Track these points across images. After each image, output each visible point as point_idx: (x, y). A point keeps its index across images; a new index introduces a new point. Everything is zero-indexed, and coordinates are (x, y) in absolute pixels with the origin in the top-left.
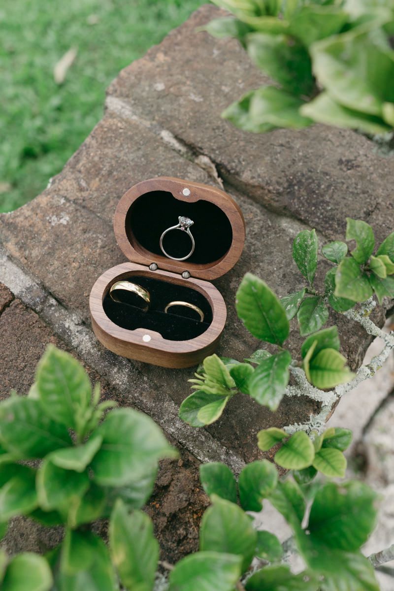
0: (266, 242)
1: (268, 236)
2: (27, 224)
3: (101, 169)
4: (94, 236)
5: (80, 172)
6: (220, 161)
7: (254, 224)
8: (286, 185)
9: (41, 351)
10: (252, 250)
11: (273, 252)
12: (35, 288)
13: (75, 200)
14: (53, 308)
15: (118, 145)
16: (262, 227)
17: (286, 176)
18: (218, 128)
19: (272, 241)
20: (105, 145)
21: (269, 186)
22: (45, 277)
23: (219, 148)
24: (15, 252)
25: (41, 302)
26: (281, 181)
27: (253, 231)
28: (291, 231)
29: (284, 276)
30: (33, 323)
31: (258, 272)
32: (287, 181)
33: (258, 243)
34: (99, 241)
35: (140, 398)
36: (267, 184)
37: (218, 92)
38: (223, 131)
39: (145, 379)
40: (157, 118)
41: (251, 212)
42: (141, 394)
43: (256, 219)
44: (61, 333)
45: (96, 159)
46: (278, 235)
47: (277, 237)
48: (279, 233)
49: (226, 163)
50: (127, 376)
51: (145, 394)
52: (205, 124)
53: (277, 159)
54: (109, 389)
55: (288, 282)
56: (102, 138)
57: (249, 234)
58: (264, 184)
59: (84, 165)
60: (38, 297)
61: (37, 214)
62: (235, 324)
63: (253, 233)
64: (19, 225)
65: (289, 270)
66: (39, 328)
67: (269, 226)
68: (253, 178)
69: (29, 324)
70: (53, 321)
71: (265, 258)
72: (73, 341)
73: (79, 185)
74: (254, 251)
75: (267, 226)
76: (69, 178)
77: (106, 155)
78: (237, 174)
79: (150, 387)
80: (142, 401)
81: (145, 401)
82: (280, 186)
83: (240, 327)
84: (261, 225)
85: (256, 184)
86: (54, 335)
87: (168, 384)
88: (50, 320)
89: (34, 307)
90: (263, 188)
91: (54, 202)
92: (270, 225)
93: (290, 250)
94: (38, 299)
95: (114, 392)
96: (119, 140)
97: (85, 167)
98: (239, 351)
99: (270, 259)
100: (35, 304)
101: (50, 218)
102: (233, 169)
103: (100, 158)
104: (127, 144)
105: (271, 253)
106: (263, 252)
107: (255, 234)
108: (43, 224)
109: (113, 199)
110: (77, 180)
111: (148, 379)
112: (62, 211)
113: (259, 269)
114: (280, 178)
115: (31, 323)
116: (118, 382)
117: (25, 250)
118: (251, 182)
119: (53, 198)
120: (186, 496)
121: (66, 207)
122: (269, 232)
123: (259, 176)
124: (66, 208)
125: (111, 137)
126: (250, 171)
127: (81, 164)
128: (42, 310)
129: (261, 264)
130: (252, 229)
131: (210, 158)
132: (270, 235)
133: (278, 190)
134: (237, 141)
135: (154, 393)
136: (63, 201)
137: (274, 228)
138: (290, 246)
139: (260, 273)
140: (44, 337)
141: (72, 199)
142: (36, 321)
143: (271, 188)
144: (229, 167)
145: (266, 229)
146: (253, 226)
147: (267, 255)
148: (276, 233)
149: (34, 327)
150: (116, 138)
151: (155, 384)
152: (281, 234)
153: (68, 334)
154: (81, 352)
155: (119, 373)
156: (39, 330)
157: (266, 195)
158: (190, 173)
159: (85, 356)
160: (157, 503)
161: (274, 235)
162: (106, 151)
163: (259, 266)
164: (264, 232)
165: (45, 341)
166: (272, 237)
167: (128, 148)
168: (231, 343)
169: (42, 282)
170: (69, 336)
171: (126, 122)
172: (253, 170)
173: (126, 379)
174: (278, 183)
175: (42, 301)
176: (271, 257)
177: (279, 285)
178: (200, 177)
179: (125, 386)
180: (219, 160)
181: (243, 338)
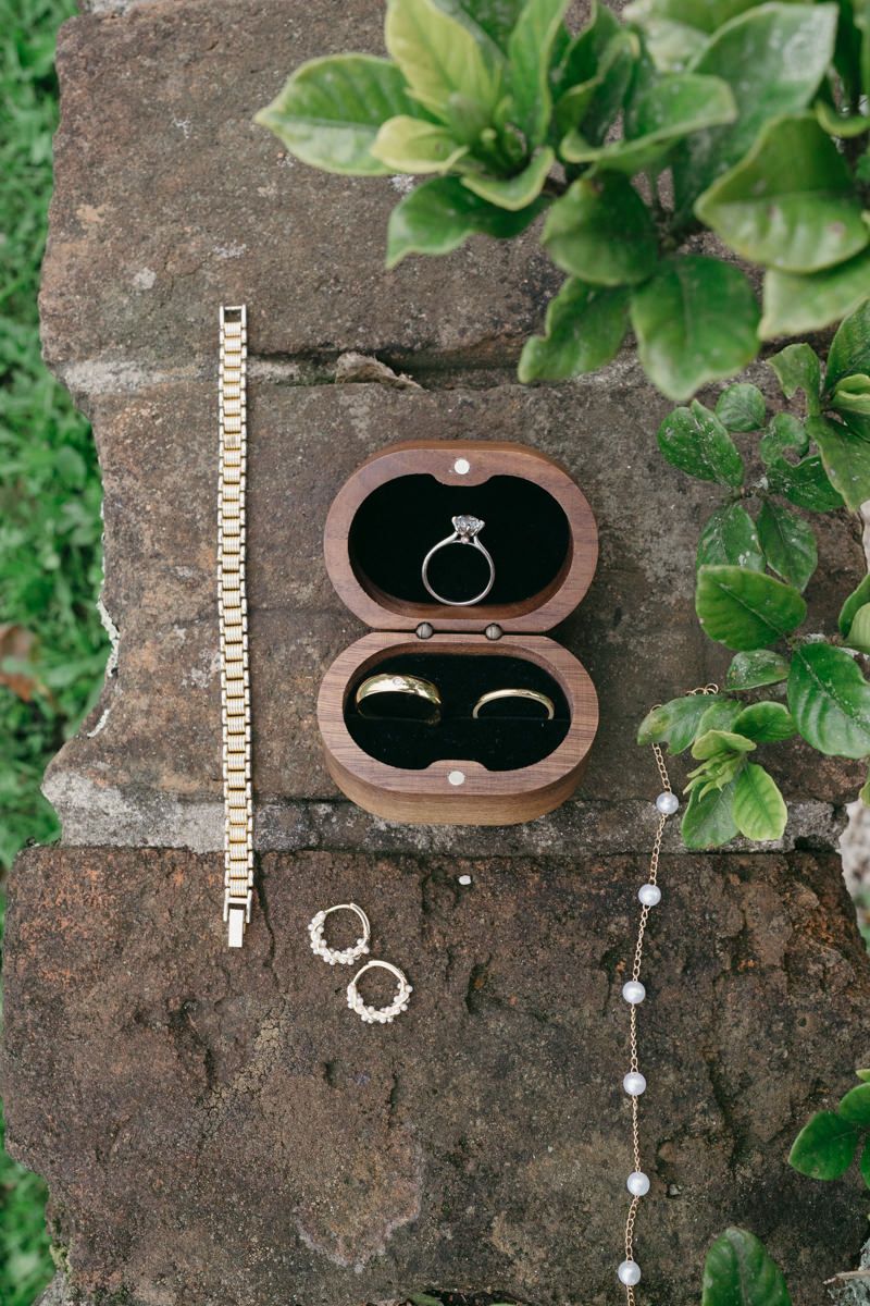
0: (577, 431)
1: (573, 419)
2: (161, 722)
3: (193, 521)
4: (293, 648)
5: (157, 555)
6: (382, 343)
7: (533, 415)
8: (528, 303)
9: (386, 900)
10: (568, 464)
11: (602, 441)
12: (277, 813)
13: (199, 613)
14: (334, 820)
15: (179, 452)
16: (551, 411)
17: (515, 285)
18: (322, 281)
19: (586, 421)
20: (158, 472)
21: (502, 327)
22: (280, 784)
23: (358, 319)
24: (186, 785)
25: (309, 826)
26: (514, 300)
27: (543, 429)
28: (600, 379)
29: (651, 467)
30: (331, 869)
31: (608, 494)
32: (524, 292)
33: (567, 443)
34: (310, 650)
35: (599, 839)
36: (496, 324)
37: (260, 207)
38: (337, 280)
39: (581, 805)
40: (196, 346)
41: (512, 397)
42: (595, 832)
43: (528, 404)
44: (384, 845)
45: (165, 510)
46: (588, 405)
47: (589, 409)
48: (586, 399)
49: (395, 340)
50: (550, 825)
51: (600, 828)
52: (293, 290)
53: (475, 265)
54: (540, 865)
55: (665, 473)
56: (137, 463)
57: (539, 440)
58: (490, 330)
59: (155, 539)
60: (297, 822)
61: (159, 691)
62: (642, 609)
63: (546, 432)
64: (148, 734)
65: (650, 452)
66: (346, 868)
67: (562, 400)
68: (463, 332)
69: (326, 877)
70: (352, 838)
71: (599, 461)
72: (416, 841)
73: (181, 580)
74: (573, 463)
75: (557, 401)
76: (151, 583)
77: (176, 489)
78: (429, 344)
79: (600, 811)
80: (605, 842)
81: (609, 838)
82: (519, 313)
83: (652, 607)
84: (546, 407)
85: (478, 339)
86: (377, 859)
87: (621, 784)
88: (349, 841)
89: (304, 845)
90: (493, 338)
91: (167, 645)
92: (560, 395)
93: (627, 416)
94: (299, 827)
95: (551, 864)
96: (172, 441)
97: (159, 540)
98: (682, 646)
99: (606, 456)
100: (302, 839)
101: (189, 678)
102: (415, 342)
103: (171, 503)
104: (194, 439)
105: (600, 445)
106: (588, 453)
107: (550, 431)
108: (189, 699)
109: (264, 560)
110: (167, 573)
111: (584, 801)
112: (198, 650)
113: (603, 488)
114: (508, 296)
115: (328, 872)
116: (543, 844)
117: (201, 768)
118: (465, 341)
119: (158, 641)
120: (781, 918)
121: (197, 637)
122: (569, 411)
123: (470, 320)
124: (199, 641)
125: (152, 447)
126: (448, 321)
127: (147, 542)
128: (320, 837)
129: (600, 477)
130: (536, 427)
131: (358, 350)
132: (576, 414)
133: (524, 321)
134: (377, 281)
135: (612, 813)
136: (181, 633)
137: (571, 398)
138: (621, 409)
139: (611, 492)
140: (369, 875)
141: (193, 615)
142: (333, 863)
143: (508, 327)
144: (406, 343)
145: (559, 409)
146: (535, 420)
147: (597, 452)
148: (581, 405)
149: (337, 875)
150: (164, 445)
151: (603, 801)
152: (589, 399)
153: (398, 839)
154: (445, 848)
155: (535, 830)
156: (350, 873)
157: (508, 345)
158: (350, 406)
159: (458, 849)
160: (747, 961)
161: (580, 411)
162: (169, 480)
163: (599, 483)
164: (562, 416)
165: (377, 879)
166: (579, 416)
167: (201, 444)
168: (660, 644)
169: (279, 796)
170: (403, 840)
171: (152, 398)
172: (451, 317)
173: (552, 829)
174: (513, 309)
175: (308, 823)
176: (607, 451)
177: (655, 491)
178: (373, 399)
179: (560, 842)
180: (376, 343)
181: (670, 620)
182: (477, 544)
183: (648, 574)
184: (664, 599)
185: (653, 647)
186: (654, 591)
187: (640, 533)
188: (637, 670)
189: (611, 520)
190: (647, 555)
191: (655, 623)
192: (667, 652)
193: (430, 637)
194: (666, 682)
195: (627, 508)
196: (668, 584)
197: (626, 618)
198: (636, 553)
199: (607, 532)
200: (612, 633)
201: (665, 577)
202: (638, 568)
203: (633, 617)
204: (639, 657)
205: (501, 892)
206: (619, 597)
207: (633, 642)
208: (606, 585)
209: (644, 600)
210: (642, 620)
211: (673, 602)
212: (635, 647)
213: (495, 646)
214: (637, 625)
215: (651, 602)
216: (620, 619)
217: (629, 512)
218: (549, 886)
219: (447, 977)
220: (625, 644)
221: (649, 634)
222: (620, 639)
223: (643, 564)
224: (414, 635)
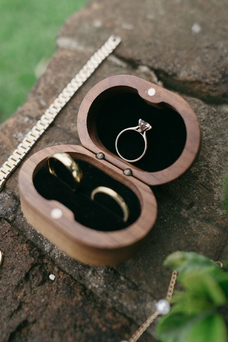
0: (215, 126)
1: (216, 121)
5: (40, 94)
6: (158, 67)
7: (200, 113)
8: (220, 76)
9: (14, 260)
10: (204, 135)
11: (224, 134)
12: (6, 199)
13: (37, 117)
15: (69, 69)
16: (208, 114)
17: (218, 69)
18: (150, 44)
19: (221, 124)
20: (59, 71)
22: (15, 187)
23: (155, 58)
25: (13, 212)
26: (215, 73)
27: (201, 119)
30: (6, 233)
31: (215, 155)
32: (220, 73)
33: (208, 128)
35: (120, 301)
36: (204, 78)
38: (155, 45)
39: (122, 278)
41: (195, 103)
42: (120, 296)
43: (200, 108)
44: (33, 239)
45: (52, 82)
46: (225, 119)
47: (225, 120)
48: (225, 117)
50: (103, 278)
51: (124, 295)
52: (139, 43)
53: (207, 58)
54: (86, 294)
58: (200, 79)
59: (43, 89)
60: (10, 207)
61: (5, 134)
62: (205, 208)
63: (202, 120)
66: (12, 237)
67: (215, 112)
68: (189, 75)
69: (2, 234)
70: (25, 228)
71: (218, 141)
72: (45, 246)
73: (40, 104)
74: (207, 135)
75: (213, 112)
77: (60, 78)
78: (175, 75)
79: (129, 288)
80: (122, 305)
81: (125, 304)
82: (215, 78)
83: (210, 210)
84: (207, 112)
85: (194, 80)
86: (27, 243)
87: (147, 282)
88: (23, 228)
89: (6, 217)
90: (200, 82)
91: (20, 121)
92: (215, 110)
94: (9, 209)
95: (91, 297)
96: (70, 65)
98: (215, 236)
99: (223, 140)
100: (7, 214)
101: (17, 135)
102: (170, 72)
103: (55, 81)
106: (215, 136)
108: (11, 141)
110: (38, 101)
111: (125, 277)
112: (27, 127)
113: (215, 151)
114: (213, 71)
115: (4, 233)
116: (94, 285)
118: (189, 78)
119: (18, 118)
121: (30, 123)
122: (215, 117)
123: (194, 73)
124: (29, 125)
126: (186, 70)
127: (40, 88)
128: (15, 219)
129: (216, 146)
131: (149, 67)
132: (218, 120)
133: (215, 81)
134: (168, 50)
135: (134, 293)
136: (26, 119)
137: (219, 113)
139: (217, 155)
140: (17, 246)
141: (34, 116)
142: (9, 231)
143: (207, 80)
144: (166, 70)
145: (212, 115)
147: (219, 137)
148: (222, 117)
149: (6, 236)
151: (133, 284)
153: (40, 240)
154: (54, 257)
155: (94, 275)
156: (11, 240)
157: (204, 87)
159: (58, 261)
161: (221, 119)
163: (214, 149)
164: (212, 118)
165: (18, 249)
166: (219, 121)
168: (204, 228)
169: (12, 193)
170: (41, 242)
172: (188, 70)
173: (102, 281)
174: (213, 76)
175: (14, 210)
176: (224, 139)
179: (101, 290)
180: (156, 66)
181: (215, 221)
182: (144, 136)
183: (216, 195)
184: (217, 210)
185: (200, 228)
186: (215, 204)
187: (221, 177)
188: (186, 233)
189: (211, 165)
190: (220, 187)
191: (207, 218)
192: (205, 234)
193: (101, 159)
194: (197, 247)
195: (221, 164)
196: (223, 205)
197: (195, 208)
198: (215, 184)
199: (207, 168)
200: (184, 210)
201: (223, 201)
202: (213, 190)
203: (198, 210)
204: (191, 228)
205: (61, 293)
206: (197, 198)
207: (192, 220)
208: (194, 189)
209: (208, 205)
210: (202, 213)
211: (221, 214)
212: (192, 223)
213: (124, 179)
214: (198, 214)
215: (210, 208)
216: (192, 207)
217: (221, 166)
218: (82, 307)
220: (188, 219)
221: (201, 221)
222: (186, 215)
223: (215, 189)
224: (95, 155)
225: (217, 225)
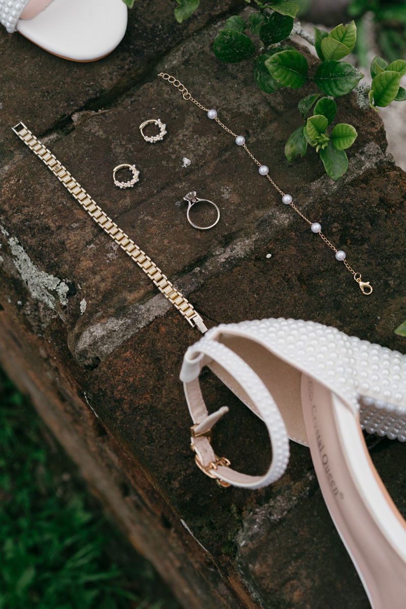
2: (110, 280)
3: (64, 206)
4: (139, 222)
5: (60, 227)
6: (84, 102)
7: (161, 90)
9: (246, 279)
11: (193, 81)
12: (181, 281)
13: (93, 235)
14: (203, 271)
15: (38, 187)
16: (166, 84)
19: (181, 79)
20: (36, 199)
21: (124, 68)
22: (174, 269)
23: (68, 100)
24: (139, 294)
26: (121, 57)
27: (168, 91)
28: (175, 62)
29: (217, 78)
30: (218, 284)
32: (122, 52)
34: (146, 218)
35: (304, 206)
36: (121, 69)
38: (48, 92)
40: (12, 149)
41: (147, 89)
42: (300, 205)
43: (156, 87)
44: (230, 265)
46: (177, 73)
48: (175, 72)
49: (88, 98)
50: (283, 214)
51: (301, 203)
52: (34, 106)
55: (224, 77)
56: (24, 201)
57: (170, 96)
58: (121, 72)
60: (191, 279)
61: (101, 270)
62: (254, 124)
63: (170, 92)
64: (109, 288)
65: (213, 74)
68: (111, 79)
70: (216, 271)
71: (197, 89)
72: (240, 256)
73: (77, 228)
76: (66, 237)
77: (48, 200)
78: (102, 91)
79: (296, 197)
80: (307, 206)
81: (307, 203)
82: (127, 60)
84: (163, 84)
85: (119, 78)
87: (296, 184)
88: (215, 274)
90: (124, 75)
91: (90, 253)
93: (194, 68)
94: (193, 280)
95: (294, 226)
96: (32, 185)
97: (56, 221)
98: (278, 127)
100: (198, 283)
101: (108, 259)
102: (96, 94)
103: (50, 205)
104: (40, 178)
105: (193, 83)
106: (191, 89)
107: (171, 91)
109: (102, 200)
110: (69, 230)
112: (104, 246)
113: (206, 96)
116: (286, 222)
117: (139, 284)
118: (115, 81)
119: (85, 255)
121: (99, 243)
123: (111, 73)
124: (101, 244)
125: (25, 192)
126: (103, 79)
127: (52, 225)
129: (202, 93)
130: (165, 92)
133: (130, 61)
134: (64, 84)
135: (301, 195)
136: (92, 245)
138: (191, 67)
139: (210, 95)
140: (233, 276)
141: (92, 237)
143: (126, 67)
144: (93, 97)
146: (163, 90)
147: (194, 86)
148: (175, 75)
150: (30, 188)
151: (294, 193)
152: (176, 71)
153: (233, 259)
155: (279, 219)
157: (131, 73)
158: (90, 130)
162: (42, 198)
163: (203, 95)
165: (237, 275)
167: (44, 178)
168: (270, 131)
169: (177, 274)
171: (11, 175)
172: (103, 77)
175: (195, 277)
176: (197, 84)
177: (225, 85)
178: (97, 122)
179: (291, 217)
180: (82, 104)
181: (267, 122)
183: (246, 112)
184: (259, 116)
185: (268, 134)
186: (253, 116)
187: (232, 102)
188: (269, 145)
189: (218, 104)
190: (240, 107)
191: (262, 126)
192: (275, 131)
194: (283, 142)
195: (220, 97)
196: (256, 111)
197: (250, 131)
198: (236, 109)
199: (220, 109)
200: (250, 139)
201: (253, 109)
202: (241, 113)
203: (253, 130)
204: (266, 140)
205: (285, 247)
206: (243, 126)
207: (260, 136)
208: (234, 125)
209: (252, 121)
210: (257, 129)
211: (263, 115)
212: (262, 138)
214: (257, 131)
215: (255, 120)
216: (249, 133)
217: (222, 98)
218: (300, 233)
219: (291, 288)
220: (258, 140)
221: (263, 131)
222: (255, 139)
223: (241, 110)
225: (271, 122)
